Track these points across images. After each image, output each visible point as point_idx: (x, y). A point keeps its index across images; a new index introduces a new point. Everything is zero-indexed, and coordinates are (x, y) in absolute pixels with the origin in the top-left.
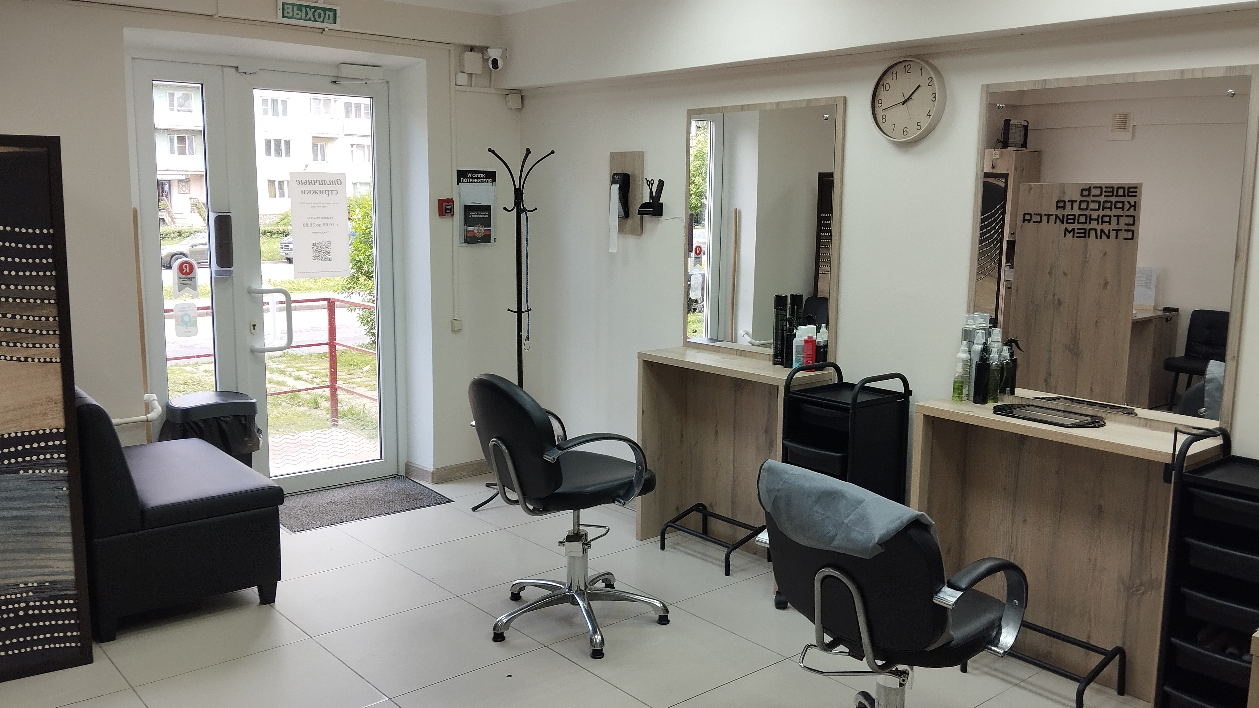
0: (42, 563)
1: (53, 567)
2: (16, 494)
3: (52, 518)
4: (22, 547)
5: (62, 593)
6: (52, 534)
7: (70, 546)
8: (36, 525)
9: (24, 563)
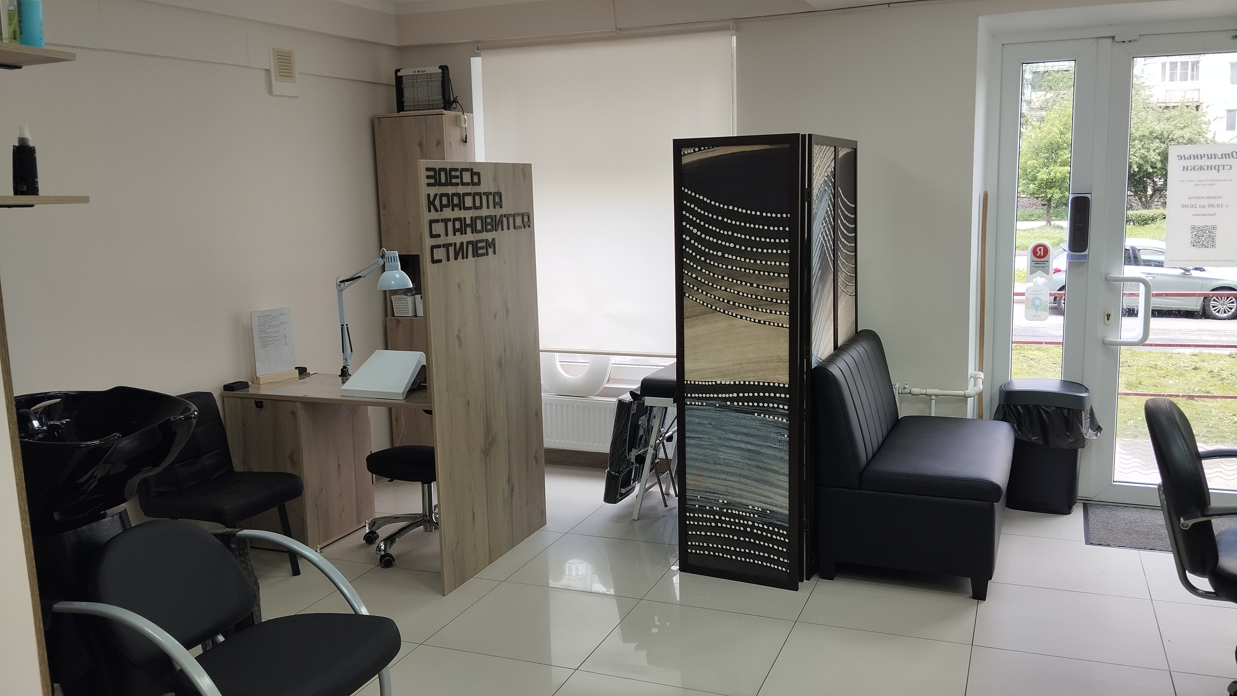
0: (766, 494)
1: (773, 499)
2: (751, 431)
3: (775, 458)
4: (753, 476)
5: (778, 523)
6: (775, 471)
7: (787, 485)
8: (764, 460)
9: (753, 490)
